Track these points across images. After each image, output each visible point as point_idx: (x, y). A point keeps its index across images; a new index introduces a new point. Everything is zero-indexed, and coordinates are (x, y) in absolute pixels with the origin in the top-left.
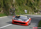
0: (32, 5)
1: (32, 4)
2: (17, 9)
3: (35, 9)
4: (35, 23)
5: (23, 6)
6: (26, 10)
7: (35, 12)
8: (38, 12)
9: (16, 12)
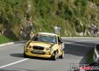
2: (36, 24)
5: (49, 18)
6: (58, 26)
7: (78, 31)
8: (84, 31)
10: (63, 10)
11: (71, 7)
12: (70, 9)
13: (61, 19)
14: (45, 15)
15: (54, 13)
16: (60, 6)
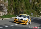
10: (35, 7)
12: (37, 7)
13: (34, 10)
15: (31, 8)
16: (33, 6)
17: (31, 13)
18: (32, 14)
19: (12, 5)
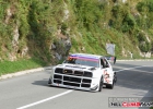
0: (133, 25)
1: (130, 23)
2: (77, 40)
3: (141, 38)
4: (145, 89)
5: (98, 30)
7: (143, 50)
9: (74, 50)
10: (120, 19)
11: (132, 13)
12: (131, 17)
13: (117, 32)
14: (91, 25)
15: (105, 24)
17: (108, 46)
18: (110, 48)
19: (13, 17)
